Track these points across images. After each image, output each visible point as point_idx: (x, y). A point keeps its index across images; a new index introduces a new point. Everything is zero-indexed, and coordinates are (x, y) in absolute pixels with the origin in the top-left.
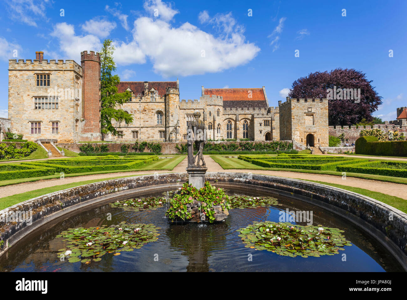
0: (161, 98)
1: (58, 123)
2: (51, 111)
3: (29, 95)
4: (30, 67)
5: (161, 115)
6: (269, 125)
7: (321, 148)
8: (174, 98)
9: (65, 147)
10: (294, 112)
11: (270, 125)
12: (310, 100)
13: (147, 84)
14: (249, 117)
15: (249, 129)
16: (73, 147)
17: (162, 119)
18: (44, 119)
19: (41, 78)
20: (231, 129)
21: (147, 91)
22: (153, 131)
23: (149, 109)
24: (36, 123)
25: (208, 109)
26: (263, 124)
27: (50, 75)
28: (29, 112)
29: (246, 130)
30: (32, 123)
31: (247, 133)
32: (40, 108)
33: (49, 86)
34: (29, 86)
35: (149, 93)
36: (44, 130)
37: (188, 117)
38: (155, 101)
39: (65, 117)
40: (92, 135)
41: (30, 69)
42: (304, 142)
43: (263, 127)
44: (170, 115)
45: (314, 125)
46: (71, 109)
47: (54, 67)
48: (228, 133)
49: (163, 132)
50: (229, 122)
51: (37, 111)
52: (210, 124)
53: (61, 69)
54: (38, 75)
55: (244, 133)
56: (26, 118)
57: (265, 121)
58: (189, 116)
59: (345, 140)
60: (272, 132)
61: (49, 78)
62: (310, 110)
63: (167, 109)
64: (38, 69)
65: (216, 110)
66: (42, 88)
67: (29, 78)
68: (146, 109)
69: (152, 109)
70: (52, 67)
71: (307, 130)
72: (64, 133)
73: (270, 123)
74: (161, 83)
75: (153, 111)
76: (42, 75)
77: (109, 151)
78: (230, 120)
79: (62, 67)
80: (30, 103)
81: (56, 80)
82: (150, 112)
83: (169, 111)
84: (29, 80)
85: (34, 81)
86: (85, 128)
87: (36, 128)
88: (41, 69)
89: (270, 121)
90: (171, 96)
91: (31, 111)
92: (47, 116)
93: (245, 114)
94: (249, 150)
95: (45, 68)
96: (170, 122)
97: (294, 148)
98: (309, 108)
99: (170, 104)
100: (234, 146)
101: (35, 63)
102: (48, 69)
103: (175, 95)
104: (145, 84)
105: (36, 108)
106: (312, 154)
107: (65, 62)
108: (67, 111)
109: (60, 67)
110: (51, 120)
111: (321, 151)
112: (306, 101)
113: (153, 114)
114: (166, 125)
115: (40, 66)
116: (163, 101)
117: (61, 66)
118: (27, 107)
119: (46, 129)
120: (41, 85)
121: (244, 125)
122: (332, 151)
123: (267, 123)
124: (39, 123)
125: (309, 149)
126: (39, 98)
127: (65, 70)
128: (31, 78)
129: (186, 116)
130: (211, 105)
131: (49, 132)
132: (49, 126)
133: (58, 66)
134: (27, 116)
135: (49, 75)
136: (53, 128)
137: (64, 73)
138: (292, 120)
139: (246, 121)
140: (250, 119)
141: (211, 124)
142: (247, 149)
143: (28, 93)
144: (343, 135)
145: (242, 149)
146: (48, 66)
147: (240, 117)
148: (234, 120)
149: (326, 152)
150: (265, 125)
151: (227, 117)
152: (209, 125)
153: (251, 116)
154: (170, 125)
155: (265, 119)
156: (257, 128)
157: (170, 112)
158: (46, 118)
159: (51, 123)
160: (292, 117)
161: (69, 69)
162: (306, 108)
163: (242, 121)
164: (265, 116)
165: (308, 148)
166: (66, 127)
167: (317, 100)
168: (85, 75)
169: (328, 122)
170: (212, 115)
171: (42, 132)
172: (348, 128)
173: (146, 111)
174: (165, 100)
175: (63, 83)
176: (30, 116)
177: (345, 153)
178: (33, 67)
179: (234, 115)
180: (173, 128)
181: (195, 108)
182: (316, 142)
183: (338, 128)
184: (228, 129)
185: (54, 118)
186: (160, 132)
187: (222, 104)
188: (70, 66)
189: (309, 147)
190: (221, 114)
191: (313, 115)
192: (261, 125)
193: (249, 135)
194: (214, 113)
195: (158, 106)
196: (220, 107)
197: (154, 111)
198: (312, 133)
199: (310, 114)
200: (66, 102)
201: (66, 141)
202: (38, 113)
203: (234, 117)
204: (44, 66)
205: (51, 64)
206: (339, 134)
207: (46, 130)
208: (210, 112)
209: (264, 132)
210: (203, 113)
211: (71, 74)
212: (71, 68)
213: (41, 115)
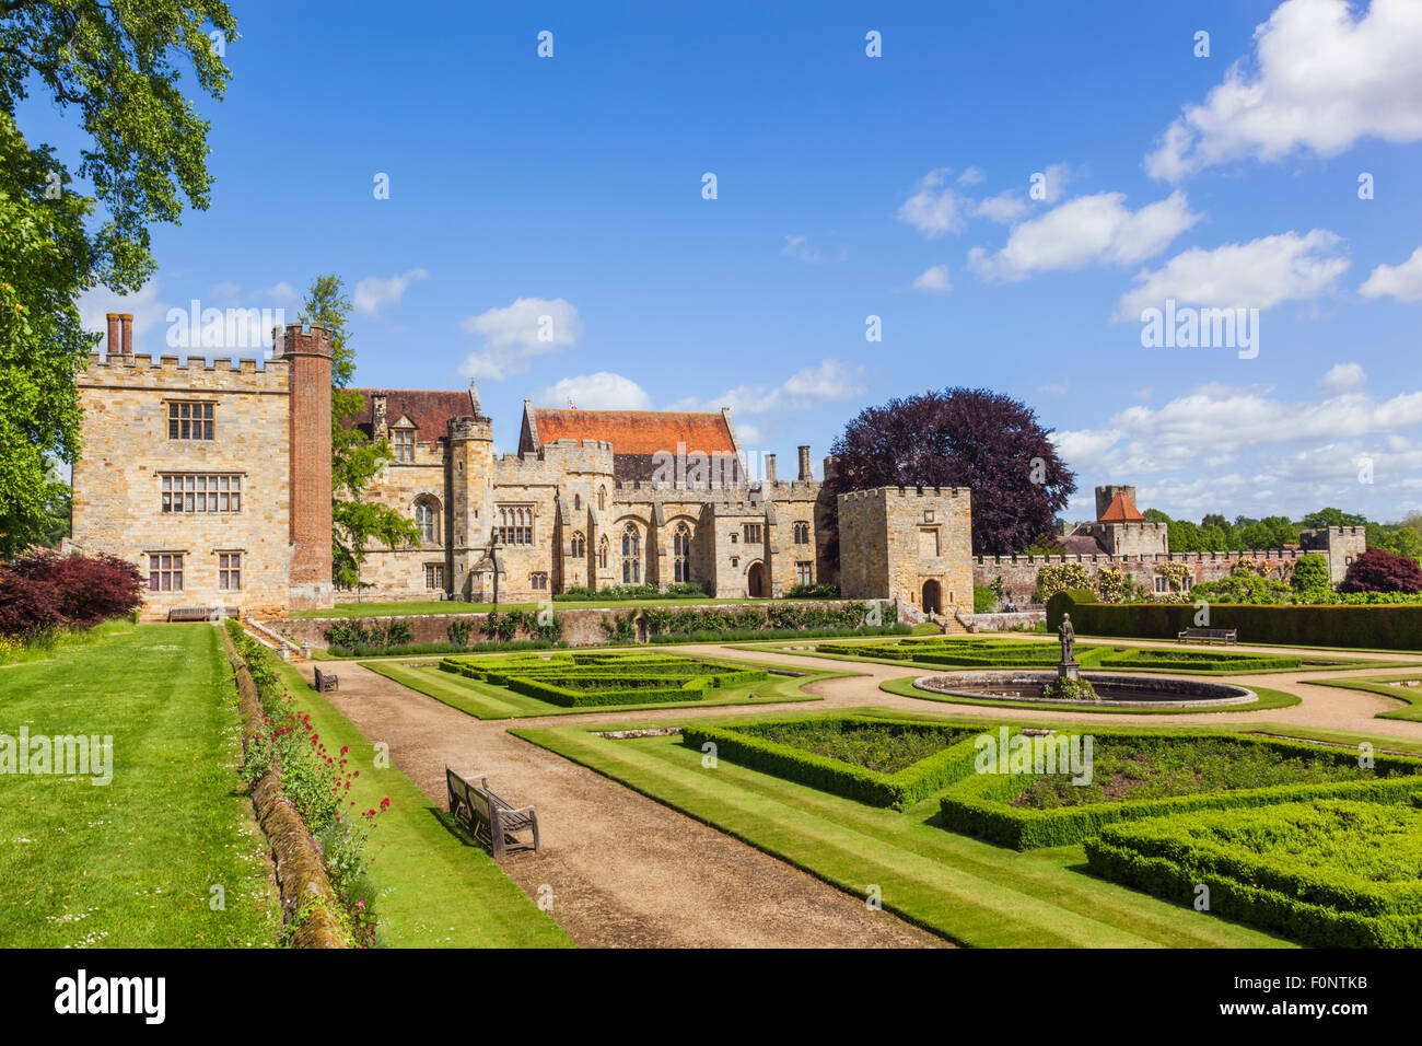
0: (432, 452)
1: (238, 556)
2: (219, 516)
3: (144, 468)
4: (150, 380)
5: (429, 510)
6: (759, 541)
7: (961, 617)
8: (484, 453)
9: (284, 631)
10: (894, 521)
11: (763, 539)
12: (928, 490)
13: (383, 402)
14: (695, 511)
15: (692, 551)
16: (305, 631)
17: (434, 523)
18: (194, 544)
19: (186, 413)
20: (637, 551)
21: (382, 427)
22: (404, 564)
23: (389, 489)
24: (166, 557)
25: (572, 485)
26: (740, 538)
27: (216, 407)
28: (143, 521)
29: (682, 556)
30: (154, 557)
31: (686, 565)
32: (179, 507)
33: (211, 438)
34: (146, 440)
35: (390, 435)
36: (194, 578)
37: (503, 512)
38: (409, 463)
39: (263, 537)
40: (317, 590)
41: (146, 385)
42: (916, 603)
43: (741, 547)
44: (470, 510)
45: (940, 558)
46: (281, 511)
47: (226, 381)
48: (626, 566)
49: (440, 566)
50: (631, 527)
51: (172, 518)
52: (578, 537)
53: (251, 388)
54: (174, 405)
55: (677, 566)
56: (133, 541)
57: (746, 527)
58: (507, 509)
59: (1004, 592)
60: (768, 561)
61: (210, 414)
62: (929, 516)
63: (457, 490)
64: (176, 386)
65: (596, 490)
66: (190, 446)
67: (146, 414)
68: (379, 489)
69: (403, 490)
70: (221, 382)
71: (924, 570)
72: (260, 588)
73: (762, 534)
74: (417, 394)
75: (404, 495)
76: (188, 405)
77: (412, 640)
78: (632, 522)
79: (253, 383)
80: (147, 493)
81: (235, 421)
82: (394, 499)
83: (464, 498)
84: (145, 419)
85: (160, 425)
86: (296, 569)
87: (166, 574)
88: (186, 386)
89: (762, 528)
90: (472, 445)
91: (150, 519)
92: (204, 536)
93: (682, 504)
94: (792, 626)
95: (199, 385)
96: (471, 535)
97: (901, 619)
98: (928, 511)
99: (471, 475)
100: (753, 618)
101: (164, 366)
102: (209, 386)
103: (485, 443)
104: (377, 403)
105: (167, 508)
106: (944, 633)
107: (260, 366)
108: (269, 518)
109: (247, 383)
110: (217, 548)
111: (962, 624)
112: (920, 492)
113: (405, 505)
114: (450, 543)
115: (182, 376)
116: (440, 463)
117: (250, 378)
118: (138, 506)
119: (200, 574)
120: (185, 435)
121: (677, 538)
122: (985, 626)
123: (753, 533)
124: (175, 557)
125: (935, 621)
126: (179, 476)
127: (261, 393)
128: (149, 413)
129: (497, 509)
130: (579, 474)
131: (212, 585)
132: (212, 567)
133: (242, 377)
134: (139, 534)
135: (209, 405)
136: (224, 573)
137: (260, 401)
138: (889, 542)
139: (682, 527)
140: (698, 518)
141: (582, 535)
142: (789, 625)
143: (141, 461)
144: (999, 578)
145: (774, 626)
146: (208, 377)
147: (667, 512)
148: (645, 522)
149: (976, 629)
150: (746, 540)
151: (625, 510)
152: (574, 542)
153: (698, 507)
154: (471, 544)
155: (748, 520)
156: (723, 549)
157: (469, 502)
158: (202, 540)
159: (217, 557)
160: (889, 536)
161: (274, 388)
162: (920, 510)
163: (672, 526)
164: (748, 510)
165: (932, 618)
166: (267, 567)
167: (946, 491)
168: (296, 400)
169: (971, 549)
170: (584, 507)
171: (189, 585)
172: (1010, 562)
173: (379, 494)
174: (448, 458)
175: (256, 430)
176: (147, 533)
177: (1015, 629)
178: (159, 379)
179: (646, 506)
180: (481, 553)
181: (526, 483)
182: (945, 601)
183: (989, 560)
184: (626, 552)
185: (229, 540)
186: (429, 566)
187: (610, 469)
188: (276, 379)
189: (933, 616)
190: (609, 500)
191: (935, 530)
192: (734, 541)
193: (692, 571)
194: (590, 501)
195: (421, 478)
196: (607, 478)
197: (410, 496)
198: (936, 579)
199: (931, 528)
200: (266, 491)
201: (264, 611)
202: (173, 525)
203: (646, 513)
204: (196, 375)
205: (218, 373)
206: (990, 578)
207: (204, 578)
208: (577, 496)
209: (745, 563)
210: (556, 499)
211: (282, 404)
212: (280, 384)
213: (183, 533)
